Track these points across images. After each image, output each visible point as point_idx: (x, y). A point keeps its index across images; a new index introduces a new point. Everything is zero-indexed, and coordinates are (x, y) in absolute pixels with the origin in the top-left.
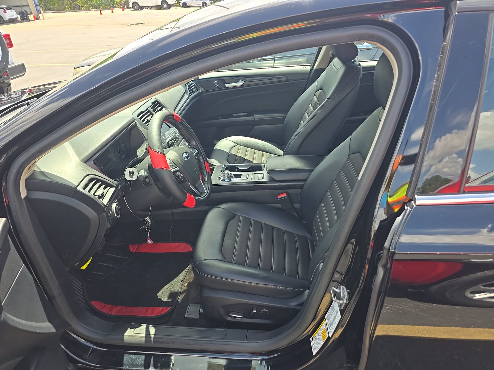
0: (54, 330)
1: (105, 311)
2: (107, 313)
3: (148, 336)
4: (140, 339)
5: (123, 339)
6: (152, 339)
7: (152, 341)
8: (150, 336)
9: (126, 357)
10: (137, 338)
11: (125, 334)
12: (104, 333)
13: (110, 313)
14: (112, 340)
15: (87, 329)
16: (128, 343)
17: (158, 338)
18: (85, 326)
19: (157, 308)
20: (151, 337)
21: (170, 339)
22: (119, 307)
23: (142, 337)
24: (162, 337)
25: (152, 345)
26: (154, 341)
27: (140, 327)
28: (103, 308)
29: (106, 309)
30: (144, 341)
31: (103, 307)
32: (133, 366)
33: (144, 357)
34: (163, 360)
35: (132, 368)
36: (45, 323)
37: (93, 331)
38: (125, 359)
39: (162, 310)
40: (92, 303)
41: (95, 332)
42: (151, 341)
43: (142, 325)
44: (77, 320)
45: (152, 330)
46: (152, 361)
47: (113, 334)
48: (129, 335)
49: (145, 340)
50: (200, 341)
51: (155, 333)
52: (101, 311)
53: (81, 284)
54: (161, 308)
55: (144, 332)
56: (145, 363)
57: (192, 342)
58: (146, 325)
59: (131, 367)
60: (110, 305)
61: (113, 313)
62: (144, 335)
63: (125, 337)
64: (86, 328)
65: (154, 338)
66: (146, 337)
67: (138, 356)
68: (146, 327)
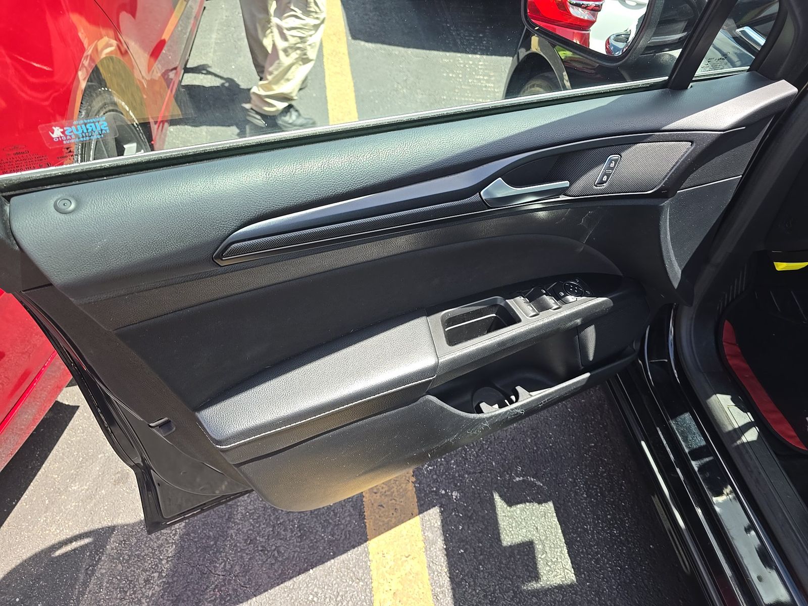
0: (676, 285)
1: (727, 349)
2: (726, 354)
3: (739, 433)
4: (726, 423)
5: (709, 397)
6: (739, 442)
7: (735, 444)
8: (742, 436)
9: (687, 416)
10: (724, 418)
11: (718, 395)
12: (699, 364)
13: (728, 357)
14: (699, 381)
15: (691, 337)
16: (708, 408)
17: (747, 452)
18: (692, 332)
19: (789, 426)
20: (740, 438)
21: (760, 473)
22: (746, 366)
23: (731, 424)
24: (754, 457)
25: (731, 448)
26: (738, 445)
27: (744, 412)
28: (728, 343)
29: (729, 348)
30: (727, 430)
31: (730, 342)
32: (682, 433)
33: (703, 443)
34: (719, 478)
35: (678, 434)
36: (679, 268)
37: (692, 348)
38: (682, 416)
39: (791, 437)
40: (725, 323)
41: (693, 352)
42: (736, 442)
43: (749, 414)
44: (694, 316)
45: (752, 435)
46: (707, 459)
47: (707, 378)
48: (721, 402)
49: (730, 432)
50: (791, 531)
51: (750, 442)
52: (724, 343)
53: (744, 289)
54: (794, 434)
55: (741, 423)
56: (696, 449)
57: (780, 515)
58: (753, 420)
59: (679, 432)
60: (740, 351)
61: (732, 362)
62: (736, 426)
63: (714, 397)
64: (691, 335)
65: (743, 444)
66: (735, 430)
67: (700, 434)
68: (750, 422)
